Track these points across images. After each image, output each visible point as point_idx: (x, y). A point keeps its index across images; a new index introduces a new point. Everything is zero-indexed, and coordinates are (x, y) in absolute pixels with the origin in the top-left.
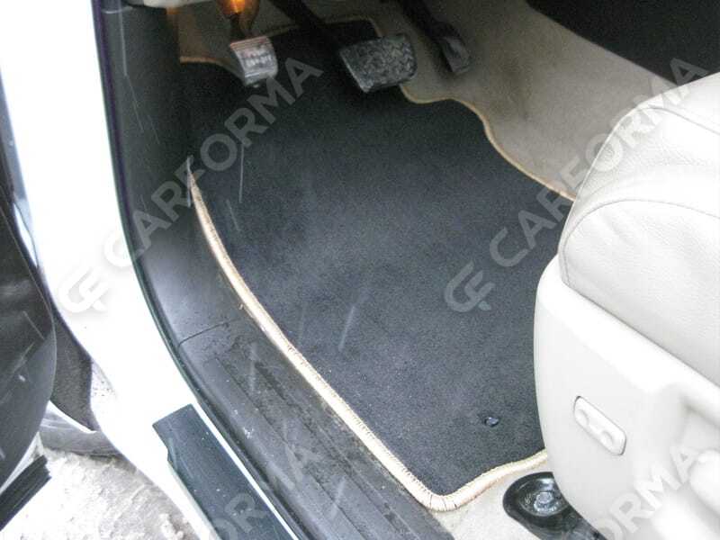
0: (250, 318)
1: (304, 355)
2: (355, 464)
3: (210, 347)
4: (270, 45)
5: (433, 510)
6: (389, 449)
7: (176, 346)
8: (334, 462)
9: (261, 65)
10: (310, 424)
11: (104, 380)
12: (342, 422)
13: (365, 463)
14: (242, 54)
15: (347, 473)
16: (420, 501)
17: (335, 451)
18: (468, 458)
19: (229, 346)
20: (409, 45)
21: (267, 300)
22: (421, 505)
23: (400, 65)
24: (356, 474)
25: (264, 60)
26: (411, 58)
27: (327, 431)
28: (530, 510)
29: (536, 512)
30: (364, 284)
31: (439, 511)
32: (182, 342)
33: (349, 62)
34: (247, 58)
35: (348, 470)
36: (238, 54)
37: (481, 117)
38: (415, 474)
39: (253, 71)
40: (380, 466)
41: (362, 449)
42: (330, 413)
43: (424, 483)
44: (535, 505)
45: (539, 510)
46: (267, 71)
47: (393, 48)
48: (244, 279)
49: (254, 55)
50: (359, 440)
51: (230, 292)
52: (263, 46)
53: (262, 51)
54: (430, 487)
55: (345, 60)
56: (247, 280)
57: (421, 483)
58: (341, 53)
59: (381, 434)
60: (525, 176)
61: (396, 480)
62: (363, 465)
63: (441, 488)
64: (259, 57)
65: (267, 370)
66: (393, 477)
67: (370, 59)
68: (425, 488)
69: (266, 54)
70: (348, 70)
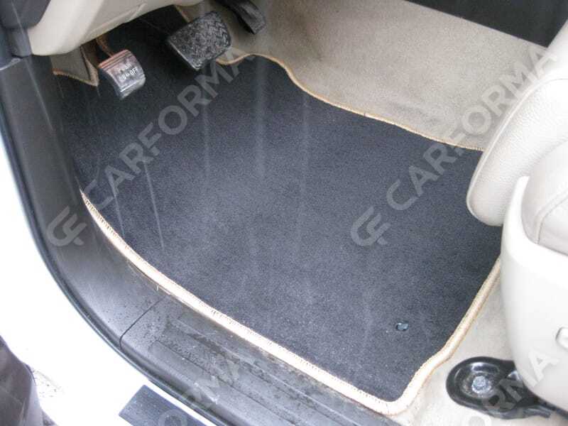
0: (170, 296)
1: (228, 315)
2: (313, 398)
3: (147, 333)
4: (133, 57)
5: (391, 415)
6: (335, 376)
7: (118, 342)
8: (297, 402)
9: (131, 78)
10: (263, 375)
11: (48, 383)
12: (286, 365)
13: (321, 394)
14: (113, 72)
15: (311, 407)
16: (379, 411)
17: (293, 392)
18: (399, 363)
19: (163, 327)
20: (219, 21)
21: (176, 274)
22: (380, 414)
23: (218, 39)
24: (319, 406)
25: (132, 73)
26: (225, 31)
27: (279, 377)
28: (471, 393)
29: (476, 394)
30: (249, 237)
31: (396, 415)
32: (121, 337)
33: (178, 48)
34: (118, 74)
35: (310, 404)
36: (109, 72)
37: (282, 65)
38: (365, 390)
39: (126, 84)
40: (333, 392)
41: (313, 383)
42: (273, 360)
43: (376, 395)
44: (474, 389)
45: (478, 392)
46: (137, 81)
47: (208, 26)
48: (149, 262)
49: (123, 70)
50: (307, 376)
51: (143, 278)
52: (128, 60)
53: (129, 65)
54: (381, 397)
55: (175, 47)
56: (151, 262)
57: (373, 397)
58: (170, 41)
59: (324, 366)
60: (332, 106)
61: (352, 399)
62: (321, 396)
63: (391, 396)
64: (128, 71)
65: (204, 338)
66: (348, 398)
67: (193, 40)
68: (379, 400)
69: (133, 67)
70: (179, 55)
